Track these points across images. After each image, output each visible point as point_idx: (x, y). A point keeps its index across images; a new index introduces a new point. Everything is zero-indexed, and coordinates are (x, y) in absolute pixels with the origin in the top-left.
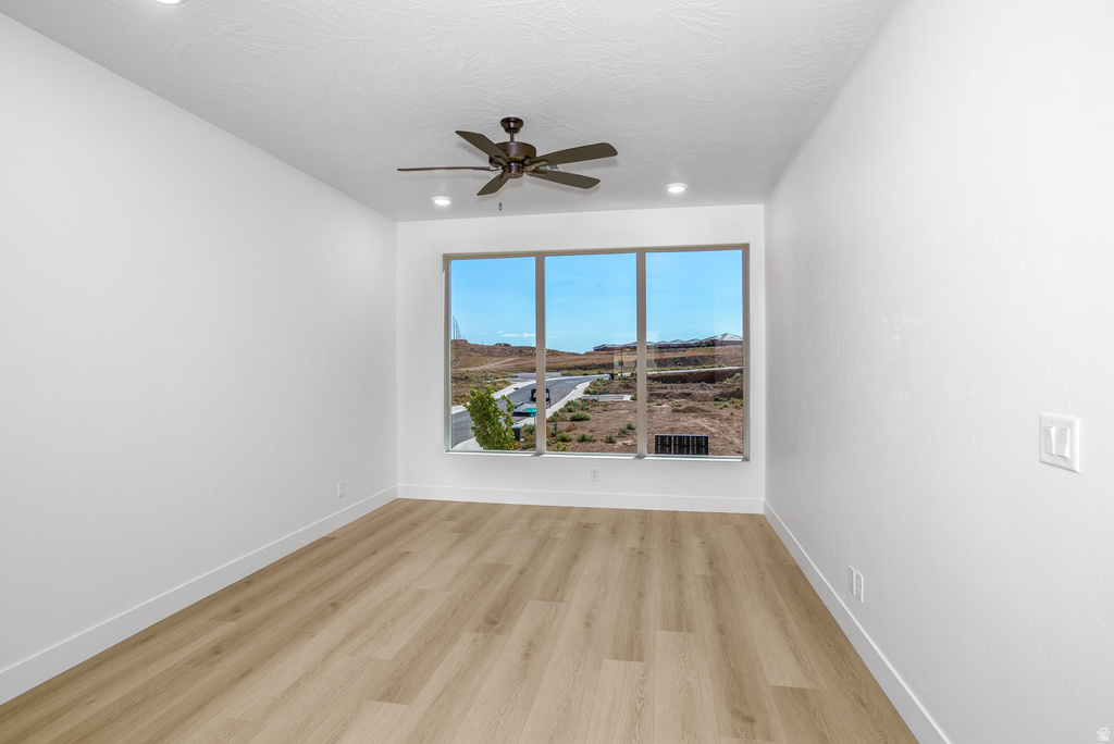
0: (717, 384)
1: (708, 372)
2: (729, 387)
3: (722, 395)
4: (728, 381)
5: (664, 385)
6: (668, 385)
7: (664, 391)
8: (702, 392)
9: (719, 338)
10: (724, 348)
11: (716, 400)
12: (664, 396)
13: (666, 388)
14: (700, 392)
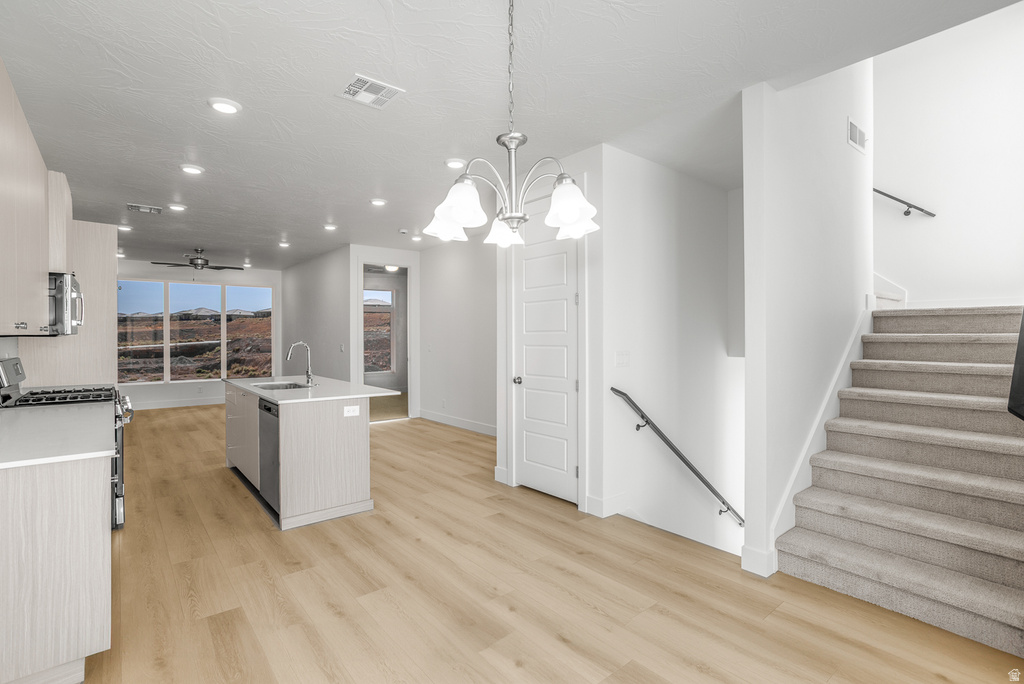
0: (197, 357)
1: (186, 346)
2: (210, 360)
3: (204, 367)
4: (208, 355)
5: (135, 360)
6: (140, 360)
7: (137, 367)
8: (182, 365)
9: (194, 313)
10: (199, 322)
11: (199, 372)
12: (138, 371)
13: (137, 363)
14: (179, 365)
